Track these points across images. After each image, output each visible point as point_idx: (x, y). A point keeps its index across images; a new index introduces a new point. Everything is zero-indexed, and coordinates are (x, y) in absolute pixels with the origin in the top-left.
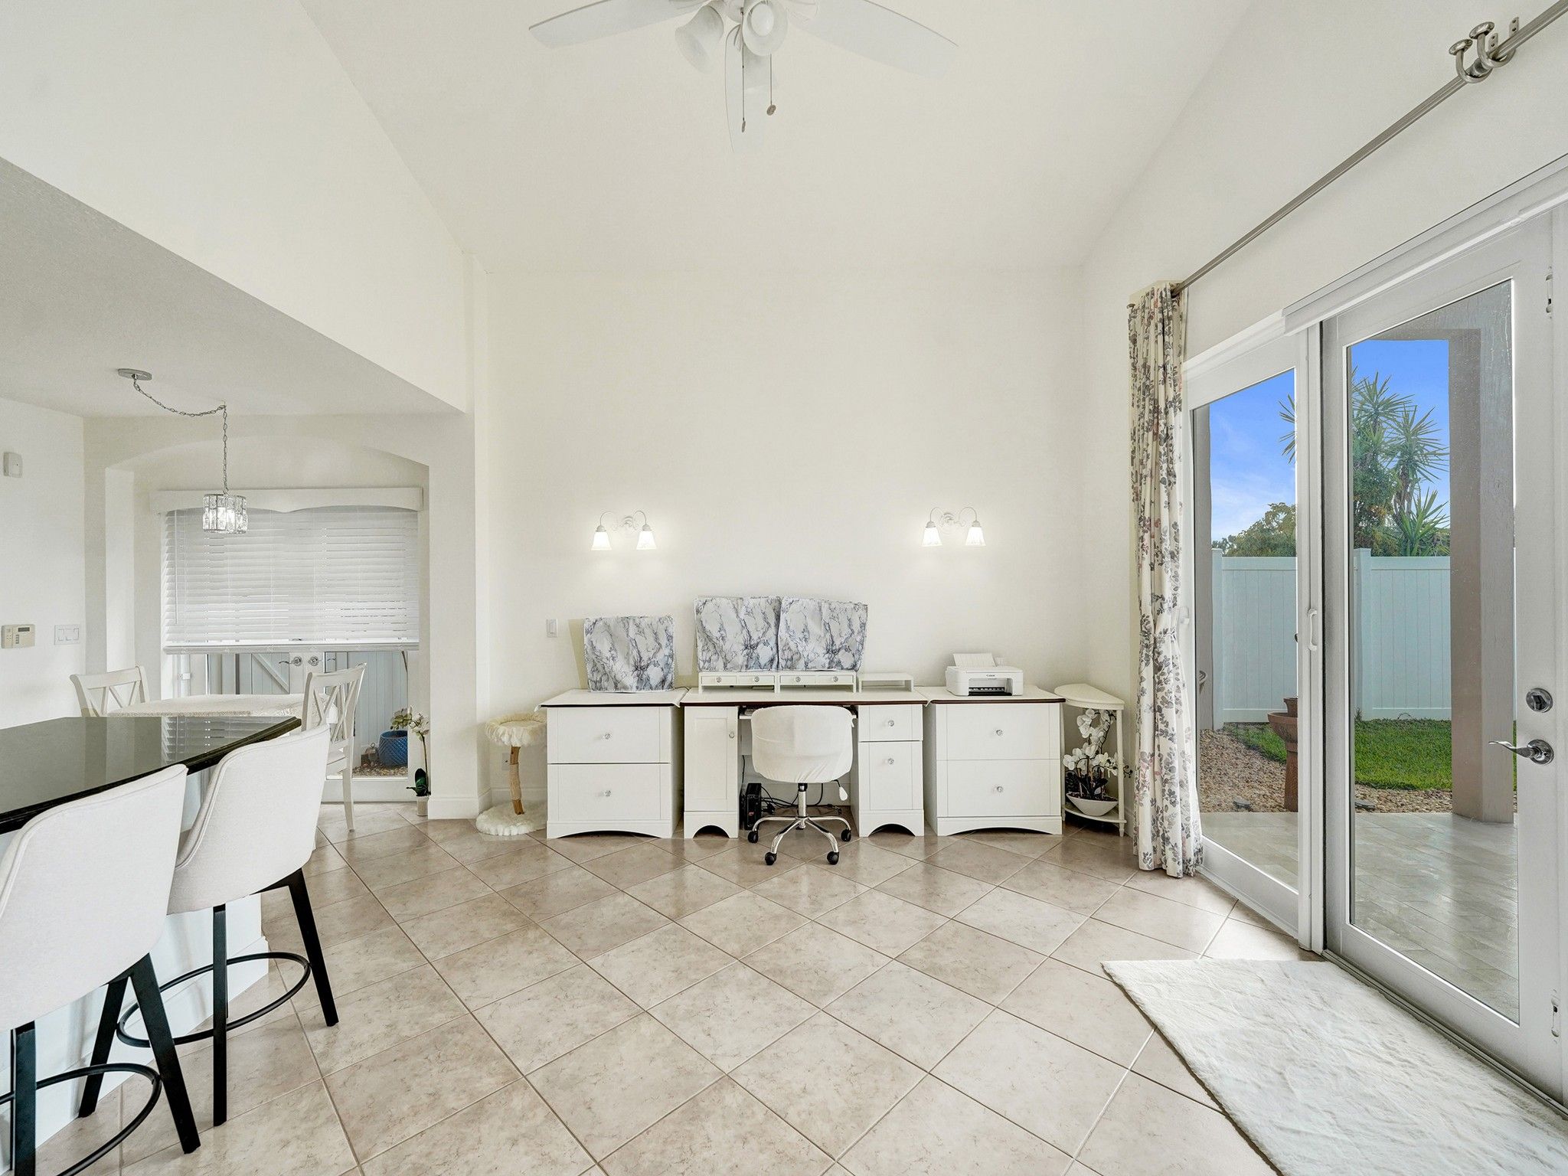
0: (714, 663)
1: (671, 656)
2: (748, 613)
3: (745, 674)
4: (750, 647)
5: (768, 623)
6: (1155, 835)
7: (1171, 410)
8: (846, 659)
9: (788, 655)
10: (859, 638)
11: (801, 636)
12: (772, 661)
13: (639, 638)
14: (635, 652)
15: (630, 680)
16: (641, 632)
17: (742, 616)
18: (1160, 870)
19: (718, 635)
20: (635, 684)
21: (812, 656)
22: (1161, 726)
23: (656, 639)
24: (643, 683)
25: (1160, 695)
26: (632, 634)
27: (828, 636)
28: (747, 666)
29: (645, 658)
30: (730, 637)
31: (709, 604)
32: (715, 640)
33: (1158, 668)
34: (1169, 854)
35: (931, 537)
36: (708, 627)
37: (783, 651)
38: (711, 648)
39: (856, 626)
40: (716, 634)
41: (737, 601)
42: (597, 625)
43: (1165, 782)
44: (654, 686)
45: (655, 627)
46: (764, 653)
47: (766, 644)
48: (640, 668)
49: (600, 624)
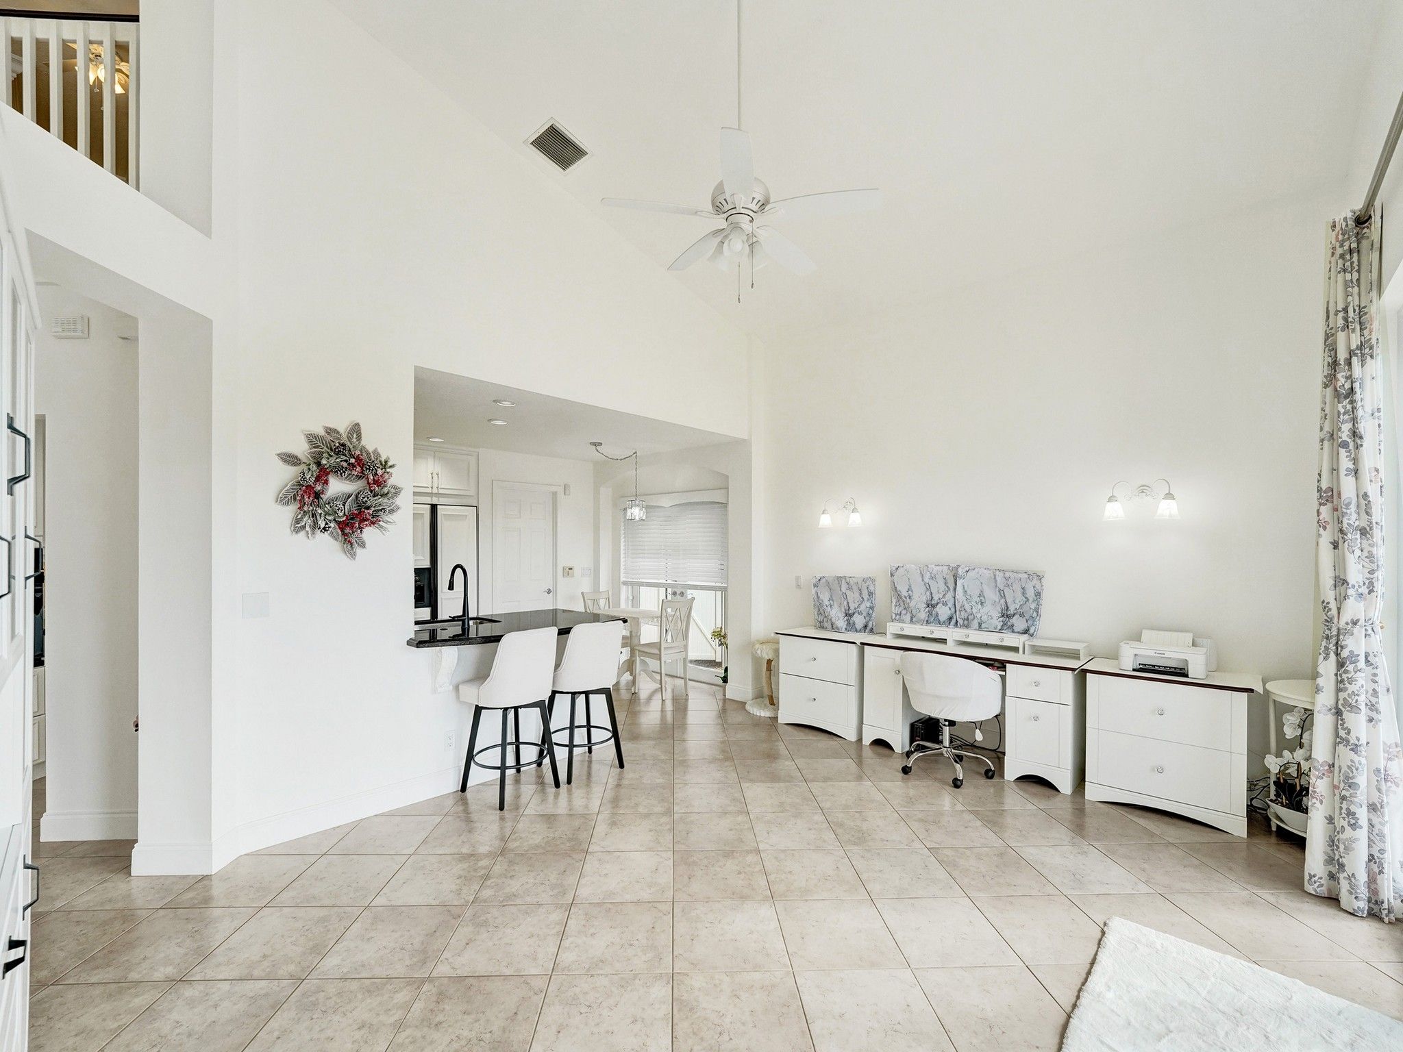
0: (903, 617)
1: (872, 608)
2: (932, 578)
3: (926, 627)
4: (931, 605)
5: (948, 587)
6: (1330, 860)
7: (1355, 360)
8: (1019, 624)
9: (964, 615)
10: (1033, 606)
11: (978, 600)
12: (950, 619)
13: (849, 593)
14: (845, 603)
15: (841, 623)
16: (850, 589)
17: (927, 580)
18: (1332, 900)
19: (906, 594)
20: (845, 626)
21: (985, 618)
22: (1342, 733)
23: (861, 594)
24: (851, 627)
25: (1342, 696)
26: (844, 589)
27: (1002, 601)
28: (927, 621)
29: (852, 608)
30: (916, 596)
31: (900, 570)
32: (904, 598)
33: (1341, 665)
34: (1344, 886)
35: (1114, 511)
36: (898, 588)
37: (960, 611)
38: (902, 604)
39: (1031, 593)
40: (904, 593)
41: (924, 568)
42: (821, 581)
43: (1343, 798)
44: (858, 629)
45: (860, 585)
46: (943, 612)
47: (945, 604)
48: (849, 615)
49: (823, 581)
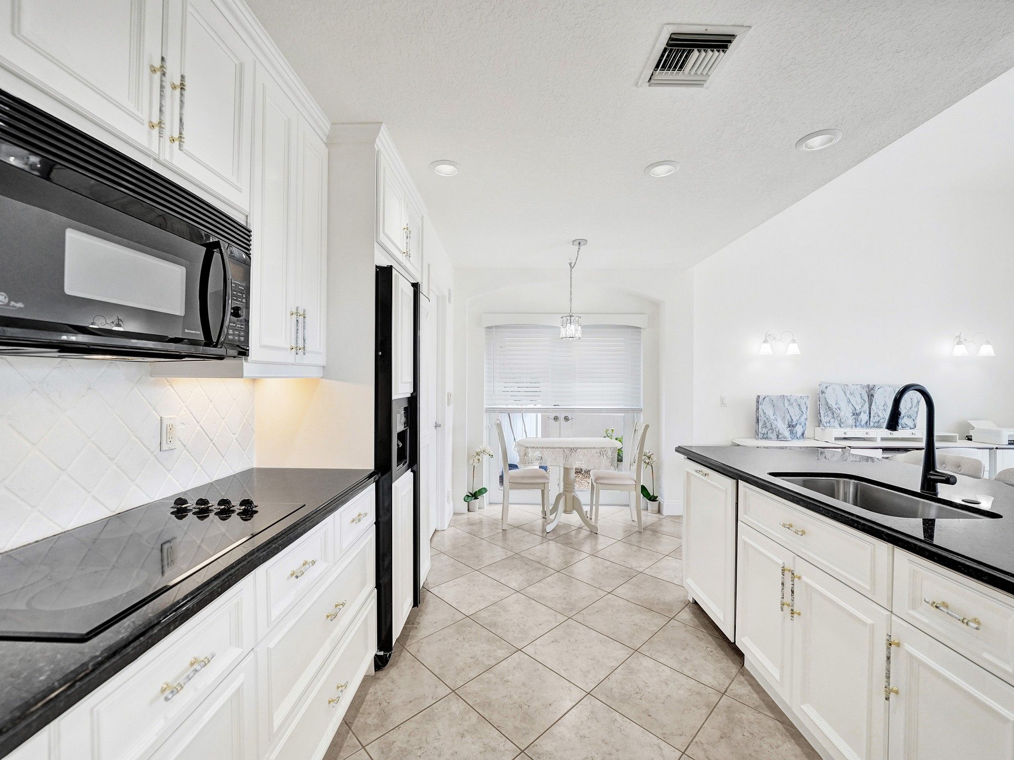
0: (832, 424)
2: (851, 394)
3: (856, 430)
4: (856, 414)
5: (865, 402)
8: (909, 422)
9: (877, 419)
10: (916, 410)
11: (883, 408)
12: (867, 423)
13: (790, 409)
14: (789, 417)
15: (787, 433)
16: (791, 404)
17: (848, 396)
19: (836, 406)
20: (790, 436)
23: (800, 409)
26: (786, 406)
28: (856, 426)
29: (795, 420)
30: (843, 408)
31: (829, 388)
32: (834, 410)
35: (960, 350)
36: (830, 402)
37: (874, 417)
40: (834, 406)
41: (845, 387)
42: (765, 400)
44: (798, 437)
45: (799, 401)
47: (865, 412)
48: (791, 426)
49: (767, 399)
